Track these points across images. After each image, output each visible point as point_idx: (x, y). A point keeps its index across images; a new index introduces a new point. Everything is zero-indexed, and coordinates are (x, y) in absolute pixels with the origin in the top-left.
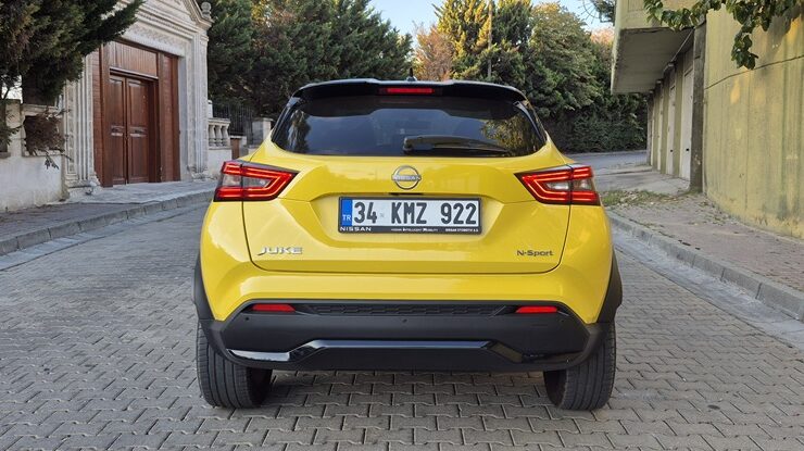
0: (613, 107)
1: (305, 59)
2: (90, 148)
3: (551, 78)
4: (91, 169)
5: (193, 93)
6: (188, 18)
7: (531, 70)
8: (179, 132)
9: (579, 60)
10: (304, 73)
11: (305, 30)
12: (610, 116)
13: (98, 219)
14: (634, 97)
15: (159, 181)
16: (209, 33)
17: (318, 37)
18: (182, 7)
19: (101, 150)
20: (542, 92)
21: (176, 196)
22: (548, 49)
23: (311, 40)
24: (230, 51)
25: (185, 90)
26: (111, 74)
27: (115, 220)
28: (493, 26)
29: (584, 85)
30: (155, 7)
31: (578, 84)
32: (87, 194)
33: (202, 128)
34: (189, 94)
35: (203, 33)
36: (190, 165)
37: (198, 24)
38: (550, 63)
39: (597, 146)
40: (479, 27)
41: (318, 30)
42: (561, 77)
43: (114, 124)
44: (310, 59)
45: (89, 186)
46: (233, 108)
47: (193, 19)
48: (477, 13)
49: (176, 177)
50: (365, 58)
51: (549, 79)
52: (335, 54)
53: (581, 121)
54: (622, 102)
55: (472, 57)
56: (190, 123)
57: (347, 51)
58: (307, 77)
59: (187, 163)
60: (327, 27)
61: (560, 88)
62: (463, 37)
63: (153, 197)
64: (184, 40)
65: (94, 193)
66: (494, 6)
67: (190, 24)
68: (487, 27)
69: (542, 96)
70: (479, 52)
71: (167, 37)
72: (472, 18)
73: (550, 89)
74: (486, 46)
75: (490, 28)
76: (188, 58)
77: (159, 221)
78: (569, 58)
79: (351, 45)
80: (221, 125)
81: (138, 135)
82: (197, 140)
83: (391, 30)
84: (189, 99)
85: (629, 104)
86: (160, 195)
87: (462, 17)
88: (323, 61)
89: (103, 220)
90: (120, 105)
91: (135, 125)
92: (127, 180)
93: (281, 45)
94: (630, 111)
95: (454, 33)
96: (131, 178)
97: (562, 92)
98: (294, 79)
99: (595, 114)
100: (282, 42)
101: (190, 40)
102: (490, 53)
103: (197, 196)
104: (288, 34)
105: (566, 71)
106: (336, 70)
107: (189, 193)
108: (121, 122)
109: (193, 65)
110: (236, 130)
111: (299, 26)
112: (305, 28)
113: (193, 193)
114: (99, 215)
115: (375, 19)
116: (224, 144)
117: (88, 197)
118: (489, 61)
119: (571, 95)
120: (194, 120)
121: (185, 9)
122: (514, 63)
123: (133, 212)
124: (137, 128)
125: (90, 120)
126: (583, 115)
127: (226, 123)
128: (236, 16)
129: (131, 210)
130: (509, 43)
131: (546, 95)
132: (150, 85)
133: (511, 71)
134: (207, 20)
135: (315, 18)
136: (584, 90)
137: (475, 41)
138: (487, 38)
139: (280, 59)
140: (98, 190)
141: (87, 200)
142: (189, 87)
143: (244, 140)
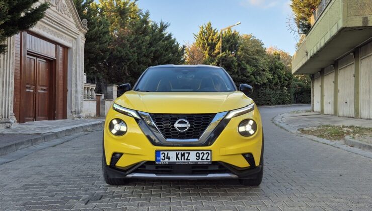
0: (276, 84)
1: (136, 54)
2: (11, 98)
3: (250, 69)
4: (11, 111)
5: (76, 69)
6: (75, 26)
7: (239, 65)
8: (67, 91)
9: (262, 61)
10: (135, 61)
11: (136, 39)
12: (275, 88)
13: (10, 146)
14: (285, 80)
15: (54, 119)
16: (86, 36)
17: (142, 43)
18: (72, 19)
19: (18, 100)
20: (245, 76)
21: (65, 128)
22: (247, 55)
23: (139, 44)
24: (97, 46)
25: (72, 66)
26: (28, 54)
27: (23, 146)
28: (222, 44)
29: (264, 73)
30: (56, 17)
31: (262, 72)
32: (7, 127)
33: (80, 89)
34: (74, 69)
35: (82, 35)
36: (73, 110)
37: (80, 30)
38: (248, 62)
39: (269, 103)
40: (215, 44)
41: (143, 39)
42: (253, 69)
43: (28, 84)
44: (139, 54)
45: (9, 122)
46: (98, 78)
47: (78, 27)
48: (214, 37)
49: (65, 116)
50: (165, 56)
51: (249, 70)
52: (151, 52)
53: (262, 90)
54: (280, 82)
55: (212, 59)
56: (74, 86)
57: (157, 51)
58: (137, 64)
59: (71, 108)
60: (147, 38)
61: (253, 74)
62: (208, 49)
63: (50, 129)
64: (72, 39)
65: (12, 127)
66: (222, 35)
67: (76, 30)
68: (219, 44)
69: (245, 78)
70: (215, 56)
71: (62, 35)
72: (212, 40)
73: (249, 74)
74: (219, 53)
75: (221, 45)
76: (74, 48)
77: (54, 146)
78: (257, 60)
79: (159, 48)
80: (91, 88)
81: (43, 92)
82: (77, 96)
83: (176, 43)
84: (74, 72)
85: (283, 83)
86: (54, 128)
87: (207, 39)
88: (145, 55)
89: (14, 147)
90: (32, 73)
91: (42, 86)
92: (35, 118)
93: (123, 46)
94: (283, 86)
95: (203, 47)
96: (37, 117)
97: (254, 76)
98: (130, 64)
99: (268, 87)
100: (124, 44)
101: (75, 39)
102: (221, 57)
103: (78, 128)
104: (128, 40)
105: (256, 66)
106: (150, 61)
107: (73, 126)
108: (32, 83)
109: (77, 53)
110: (99, 91)
111: (133, 37)
112: (136, 38)
113: (76, 126)
114: (11, 143)
115: (170, 36)
116: (92, 98)
117: (8, 129)
118: (221, 61)
119: (258, 77)
120: (76, 84)
121: (73, 21)
122: (232, 62)
123: (36, 140)
124: (43, 88)
125: (12, 80)
126: (264, 88)
127: (94, 87)
128: (102, 27)
129: (34, 139)
130: (230, 52)
131: (247, 77)
132: (51, 63)
133: (231, 65)
134: (85, 29)
135: (141, 34)
136: (265, 75)
137: (214, 51)
138: (219, 50)
139: (123, 53)
140: (15, 125)
141: (6, 131)
142: (74, 65)
143: (103, 97)
